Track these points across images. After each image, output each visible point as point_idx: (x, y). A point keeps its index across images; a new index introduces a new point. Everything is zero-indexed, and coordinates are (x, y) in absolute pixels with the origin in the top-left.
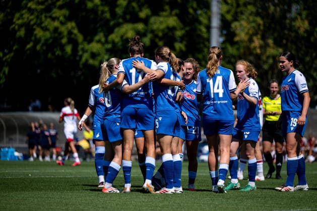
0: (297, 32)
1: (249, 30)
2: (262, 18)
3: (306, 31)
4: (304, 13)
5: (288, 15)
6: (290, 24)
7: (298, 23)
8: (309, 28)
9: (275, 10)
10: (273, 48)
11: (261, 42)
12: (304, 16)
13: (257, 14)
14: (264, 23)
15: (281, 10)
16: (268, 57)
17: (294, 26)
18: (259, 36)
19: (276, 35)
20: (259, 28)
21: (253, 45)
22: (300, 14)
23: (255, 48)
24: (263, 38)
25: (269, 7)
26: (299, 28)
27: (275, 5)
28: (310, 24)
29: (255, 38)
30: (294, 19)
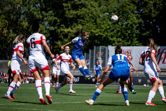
0: (23, 27)
1: (2, 25)
2: (8, 21)
3: (27, 27)
4: (26, 19)
5: (19, 20)
6: (20, 23)
7: (23, 23)
8: (28, 26)
9: (14, 17)
10: (12, 34)
11: (7, 31)
12: (26, 20)
13: (6, 19)
14: (8, 23)
15: (16, 17)
16: (10, 38)
17: (22, 25)
18: (6, 28)
19: (13, 28)
20: (6, 25)
21: (3, 32)
22: (24, 19)
23: (4, 33)
24: (8, 29)
25: (11, 16)
26: (24, 25)
27: (14, 15)
28: (29, 23)
29: (4, 29)
30: (22, 21)
